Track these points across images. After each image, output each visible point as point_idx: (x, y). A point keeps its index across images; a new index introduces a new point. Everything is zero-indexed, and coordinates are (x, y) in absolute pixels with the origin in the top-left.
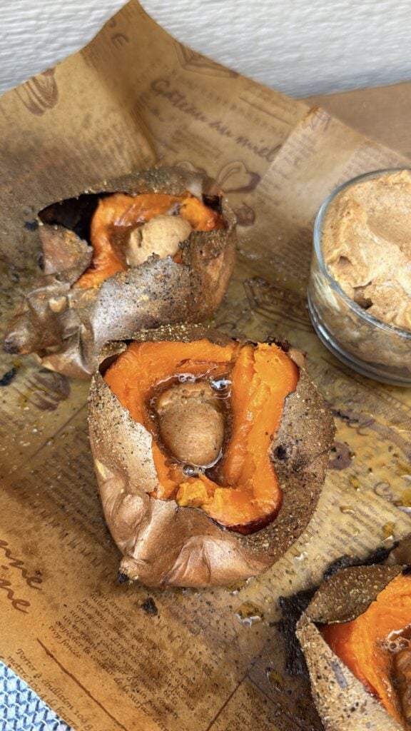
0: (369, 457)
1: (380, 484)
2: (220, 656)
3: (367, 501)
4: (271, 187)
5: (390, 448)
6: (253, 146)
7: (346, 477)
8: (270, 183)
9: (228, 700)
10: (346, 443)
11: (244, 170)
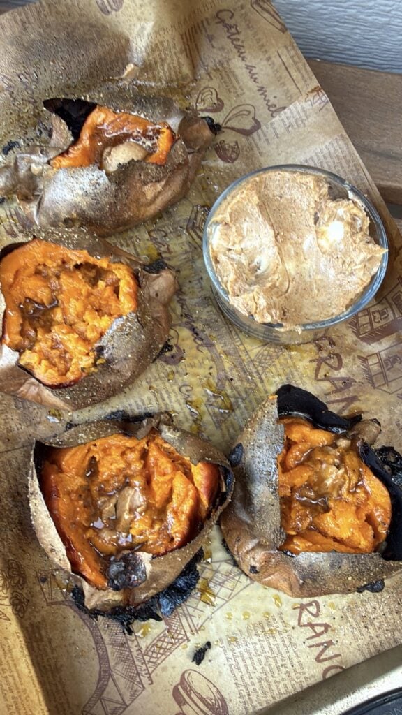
0: (192, 366)
1: (187, 385)
2: (23, 427)
3: (170, 390)
4: (263, 139)
5: (211, 368)
6: (267, 98)
7: (169, 370)
8: (265, 135)
9: (9, 451)
10: (184, 350)
11: (252, 115)
